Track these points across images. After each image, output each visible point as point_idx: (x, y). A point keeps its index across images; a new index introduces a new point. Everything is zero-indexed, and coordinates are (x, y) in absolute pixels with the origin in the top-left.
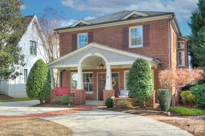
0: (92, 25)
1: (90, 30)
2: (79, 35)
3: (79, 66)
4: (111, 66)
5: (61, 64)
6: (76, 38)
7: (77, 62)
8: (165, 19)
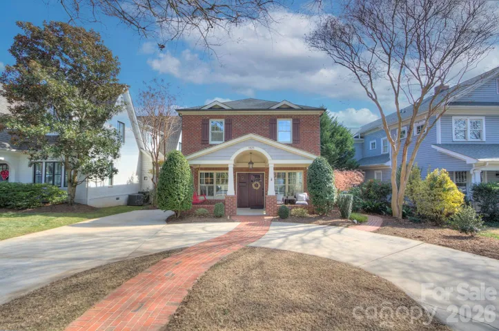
0: (233, 110)
1: (228, 116)
2: (211, 121)
3: (230, 163)
4: (275, 164)
5: (204, 160)
6: (208, 124)
7: (228, 157)
8: (316, 115)
